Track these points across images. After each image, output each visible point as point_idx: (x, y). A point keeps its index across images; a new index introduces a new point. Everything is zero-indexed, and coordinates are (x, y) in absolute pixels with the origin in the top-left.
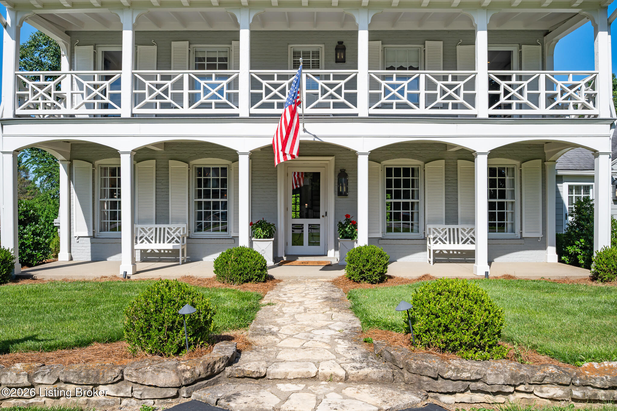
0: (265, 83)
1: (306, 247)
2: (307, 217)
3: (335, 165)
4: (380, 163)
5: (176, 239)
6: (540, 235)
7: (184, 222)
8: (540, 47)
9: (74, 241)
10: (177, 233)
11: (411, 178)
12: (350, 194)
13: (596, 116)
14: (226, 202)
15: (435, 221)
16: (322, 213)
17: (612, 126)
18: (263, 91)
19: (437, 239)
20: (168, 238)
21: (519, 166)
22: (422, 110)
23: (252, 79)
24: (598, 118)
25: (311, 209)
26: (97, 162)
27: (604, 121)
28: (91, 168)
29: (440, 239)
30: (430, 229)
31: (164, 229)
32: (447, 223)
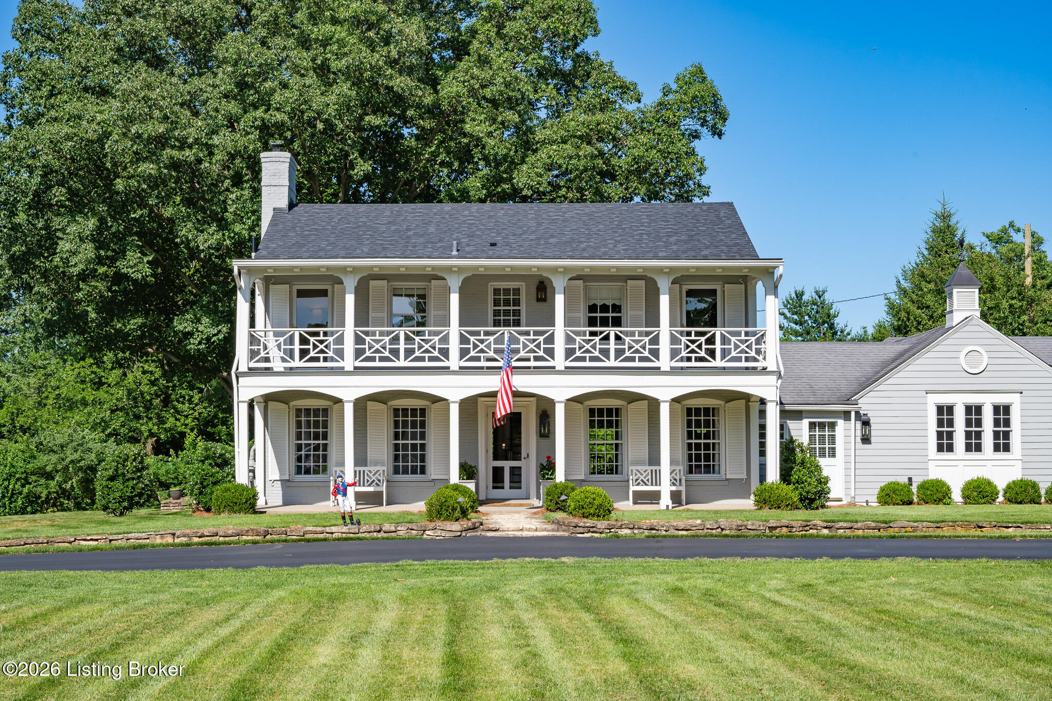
0: (472, 339)
1: (507, 491)
2: (506, 459)
3: (537, 406)
4: (582, 404)
5: (376, 481)
6: (744, 476)
7: (383, 465)
8: (743, 286)
9: (268, 484)
10: (377, 475)
11: (614, 418)
12: (551, 435)
13: (765, 369)
14: (424, 444)
15: (638, 463)
16: (523, 455)
17: (780, 377)
18: (471, 346)
19: (639, 481)
20: (368, 481)
21: (723, 405)
22: (612, 363)
23: (461, 335)
24: (768, 370)
25: (510, 450)
26: (292, 404)
27: (771, 373)
28: (287, 410)
29: (642, 480)
30: (632, 471)
31: (364, 471)
32: (650, 464)
